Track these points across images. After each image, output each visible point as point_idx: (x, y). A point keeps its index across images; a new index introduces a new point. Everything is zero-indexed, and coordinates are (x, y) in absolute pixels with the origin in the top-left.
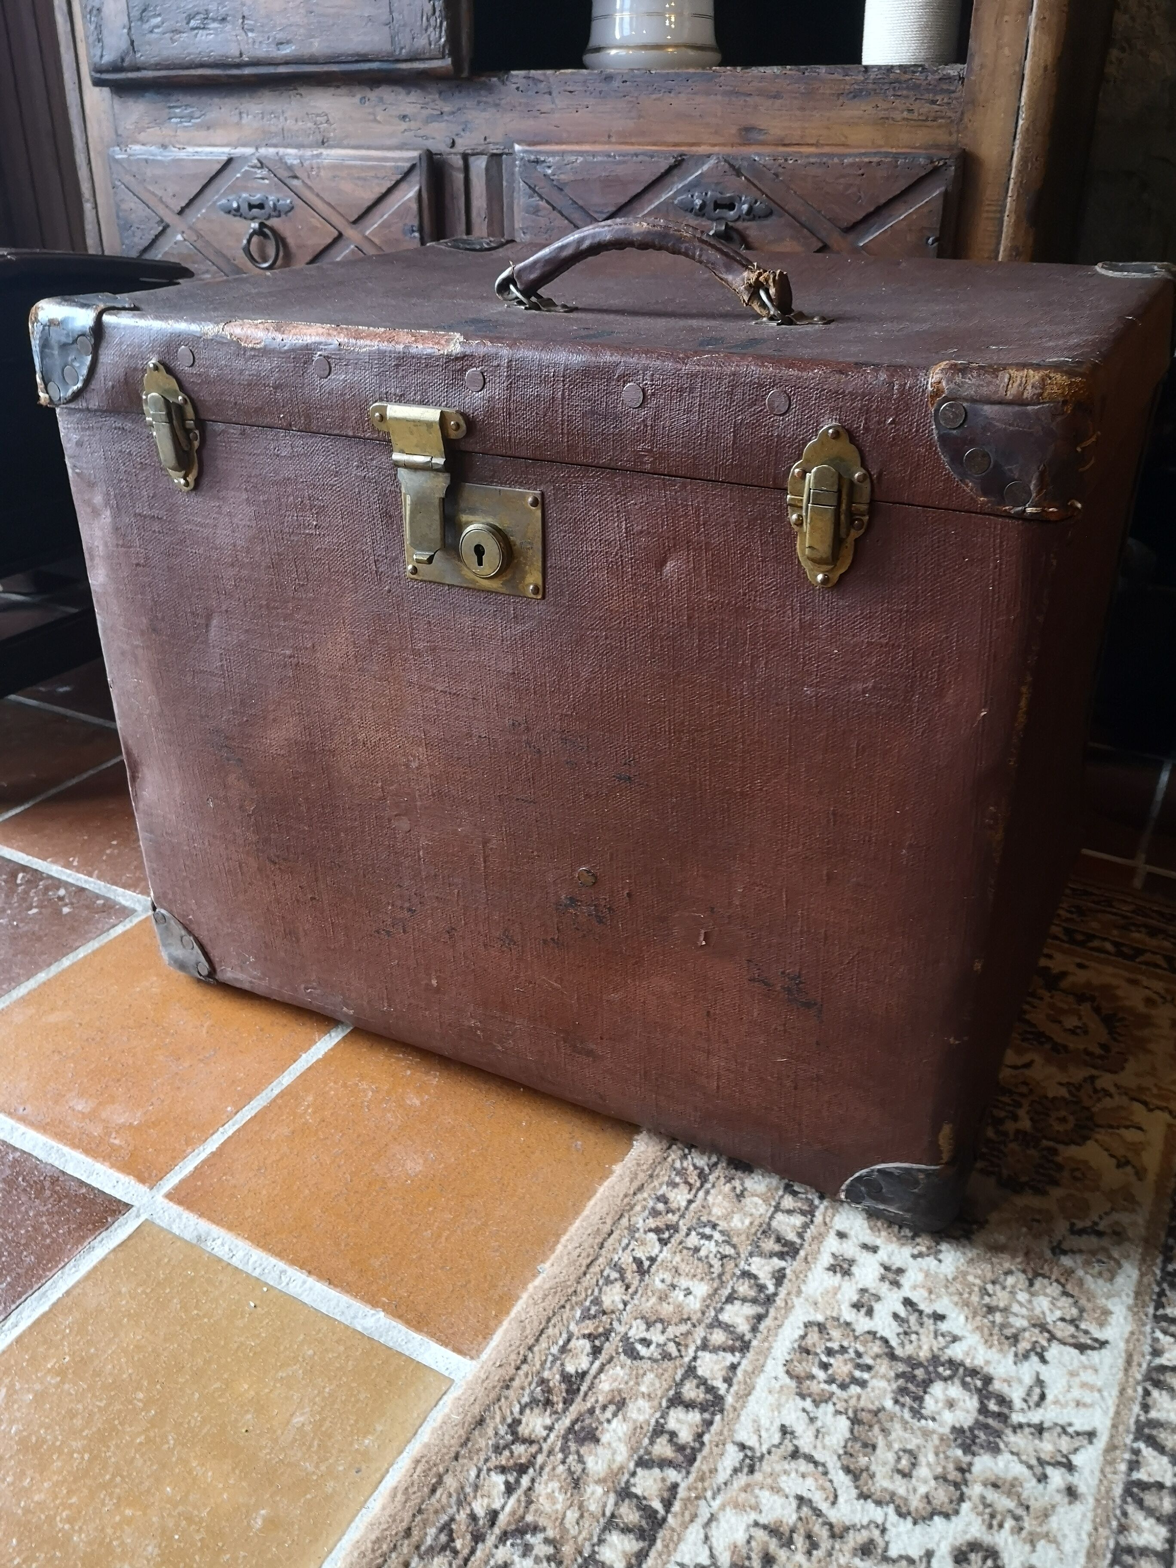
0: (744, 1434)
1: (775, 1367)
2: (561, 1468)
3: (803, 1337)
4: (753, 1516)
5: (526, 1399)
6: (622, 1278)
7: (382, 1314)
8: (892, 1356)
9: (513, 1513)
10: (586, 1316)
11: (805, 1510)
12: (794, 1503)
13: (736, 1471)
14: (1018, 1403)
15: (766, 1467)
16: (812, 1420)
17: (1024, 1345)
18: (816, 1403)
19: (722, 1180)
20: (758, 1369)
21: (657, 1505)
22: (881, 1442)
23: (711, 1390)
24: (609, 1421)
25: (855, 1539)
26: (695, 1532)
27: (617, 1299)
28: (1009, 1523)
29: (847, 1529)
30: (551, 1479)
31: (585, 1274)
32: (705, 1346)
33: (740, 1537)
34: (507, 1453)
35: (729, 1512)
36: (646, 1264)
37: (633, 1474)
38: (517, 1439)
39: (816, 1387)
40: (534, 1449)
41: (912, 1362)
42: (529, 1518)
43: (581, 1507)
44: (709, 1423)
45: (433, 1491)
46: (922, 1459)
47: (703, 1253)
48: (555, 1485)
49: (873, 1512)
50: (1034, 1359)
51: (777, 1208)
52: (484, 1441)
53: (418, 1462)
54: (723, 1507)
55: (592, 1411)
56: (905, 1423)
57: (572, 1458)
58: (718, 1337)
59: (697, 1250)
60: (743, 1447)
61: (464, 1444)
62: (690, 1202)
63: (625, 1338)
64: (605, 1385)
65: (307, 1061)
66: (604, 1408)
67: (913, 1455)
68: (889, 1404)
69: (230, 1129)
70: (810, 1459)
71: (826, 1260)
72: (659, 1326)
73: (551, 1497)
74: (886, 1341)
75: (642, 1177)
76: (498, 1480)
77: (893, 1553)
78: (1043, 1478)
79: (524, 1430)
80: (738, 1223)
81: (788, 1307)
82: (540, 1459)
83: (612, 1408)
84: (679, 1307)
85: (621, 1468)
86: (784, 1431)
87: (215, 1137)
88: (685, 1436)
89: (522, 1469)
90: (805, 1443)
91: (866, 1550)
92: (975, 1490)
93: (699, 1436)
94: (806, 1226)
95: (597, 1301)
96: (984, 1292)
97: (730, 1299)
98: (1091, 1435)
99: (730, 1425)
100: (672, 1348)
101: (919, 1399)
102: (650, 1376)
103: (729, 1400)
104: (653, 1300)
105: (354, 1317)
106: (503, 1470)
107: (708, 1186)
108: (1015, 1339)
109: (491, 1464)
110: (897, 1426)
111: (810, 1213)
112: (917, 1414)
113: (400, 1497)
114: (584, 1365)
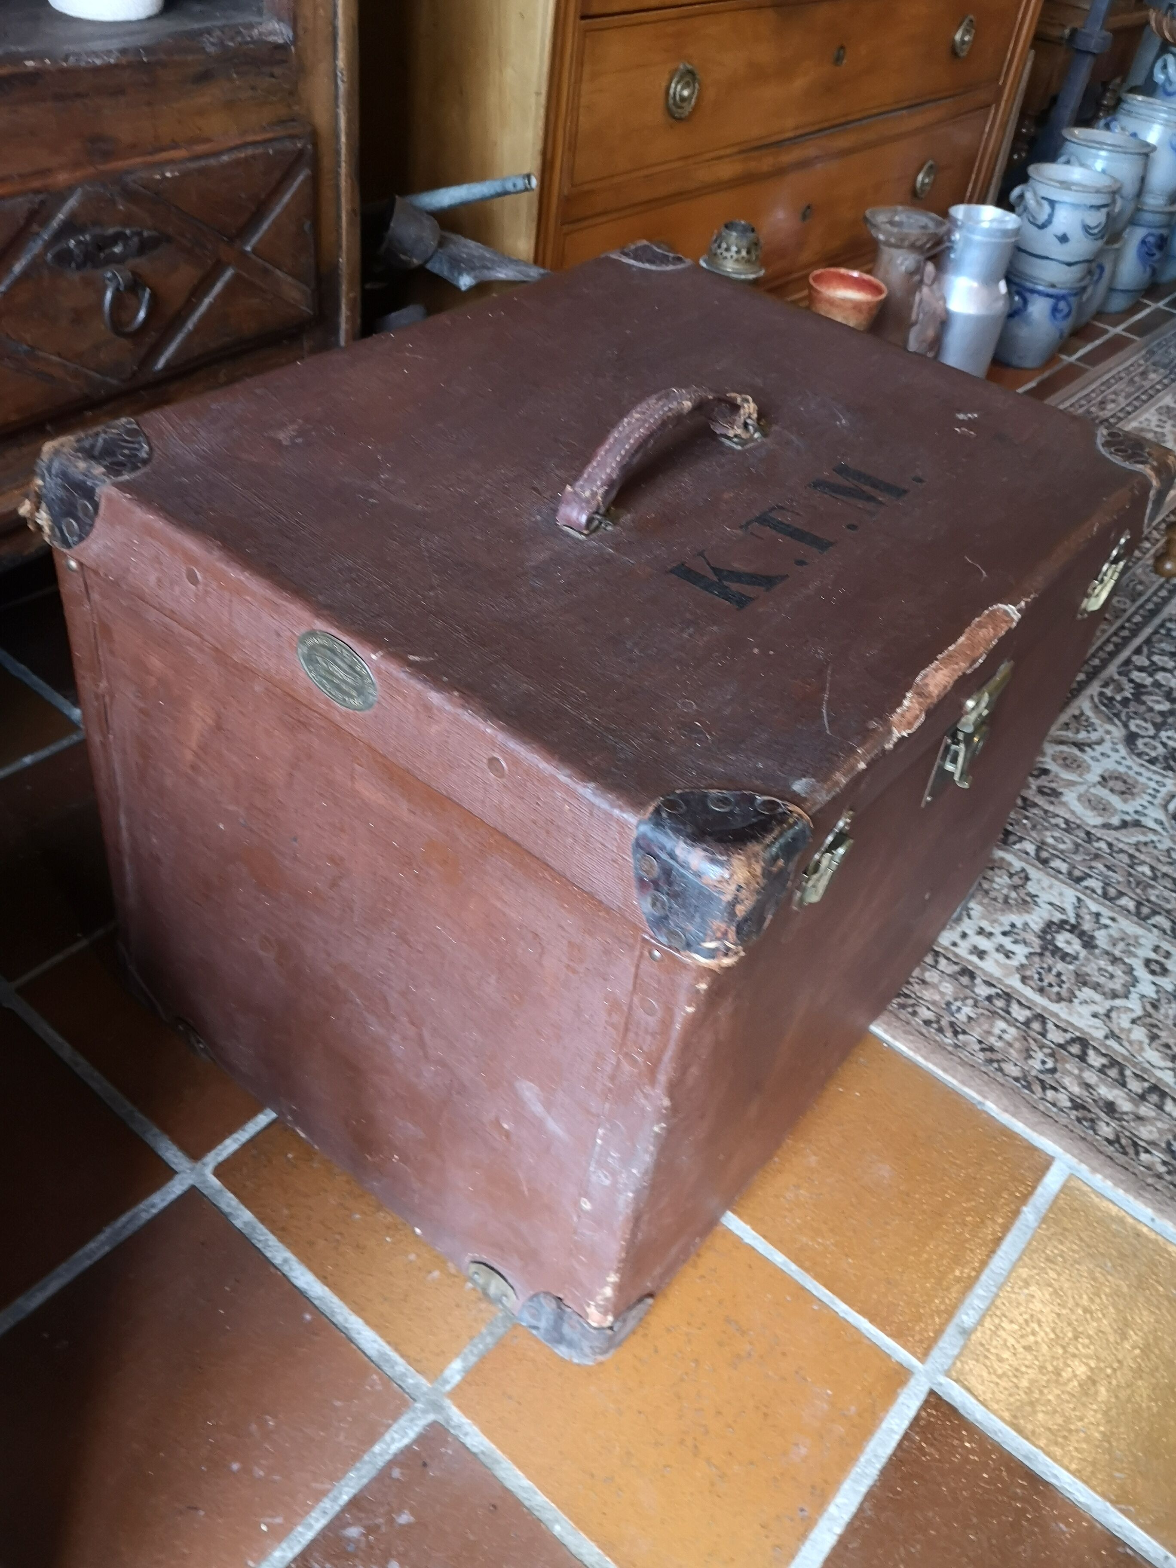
0: (1100, 1034)
1: (1054, 1007)
2: (1132, 1124)
3: (1032, 988)
4: (1146, 1047)
5: (1091, 1132)
6: (998, 1061)
7: (1025, 1209)
8: (1041, 955)
9: (1162, 1153)
10: (1028, 1087)
11: (1138, 1022)
12: (1135, 1026)
13: (1121, 1045)
14: (1064, 917)
15: (1117, 1031)
16: (1086, 1002)
17: (1028, 899)
18: (1076, 997)
19: (910, 987)
20: (1056, 1015)
21: (1146, 1085)
22: (1095, 979)
23: (1073, 1041)
24: (1099, 1094)
25: (1149, 1008)
26: (1159, 1073)
27: (1013, 1068)
28: (1132, 949)
29: (1144, 1009)
30: (1138, 1131)
31: (995, 1079)
32: (1044, 1035)
33: (1156, 1054)
34: (1127, 1149)
35: (1144, 1054)
36: (984, 1046)
37: (1130, 1090)
38: (1117, 1140)
39: (1064, 993)
40: (1121, 1134)
41: (1044, 948)
42: (1163, 1145)
43: (1155, 1119)
44: (1094, 1048)
45: (1157, 1189)
46: (1103, 967)
47: (973, 1015)
48: (1142, 1129)
49: (1134, 996)
50: (1036, 899)
51: (934, 967)
52: (1122, 1159)
53: (1140, 1195)
54: (1143, 1057)
55: (1094, 1100)
56: (1083, 965)
57: (1125, 1117)
58: (1036, 1026)
59: (970, 1018)
60: (1106, 1037)
61: (1127, 1169)
62: (928, 1009)
63: (1041, 1072)
64: (1076, 1090)
65: (755, 1238)
66: (1091, 1094)
67: (1100, 969)
68: (1071, 967)
69: (842, 1308)
70: (1110, 1011)
71: (974, 959)
72: (1032, 1053)
73: (1151, 1132)
74: (1031, 954)
75: (908, 1028)
76: (1144, 1157)
77: (1155, 996)
78: (1106, 927)
79: (1111, 1137)
80: (948, 988)
81: (1010, 987)
82: (1128, 1134)
83: (1091, 1091)
84: (1016, 1039)
85: (1127, 1094)
86: (1095, 1015)
87: (850, 1320)
88: (1104, 1061)
89: (1135, 1144)
90: (1101, 1011)
91: (1155, 1006)
92: (1117, 953)
93: (1104, 1055)
94: (948, 959)
95: (1017, 1079)
96: (995, 899)
97: (1009, 1013)
98: (1079, 900)
99: (1093, 1039)
100: (1048, 1051)
101: (1067, 954)
102: (1068, 1066)
103: (1078, 1034)
104: (1012, 1051)
105: (1027, 1226)
106: (1137, 1153)
107: (913, 996)
108: (1025, 902)
109: (1134, 1157)
110: (1084, 969)
111: (937, 954)
112: (1076, 958)
113: (1163, 1207)
114: (1066, 1098)
